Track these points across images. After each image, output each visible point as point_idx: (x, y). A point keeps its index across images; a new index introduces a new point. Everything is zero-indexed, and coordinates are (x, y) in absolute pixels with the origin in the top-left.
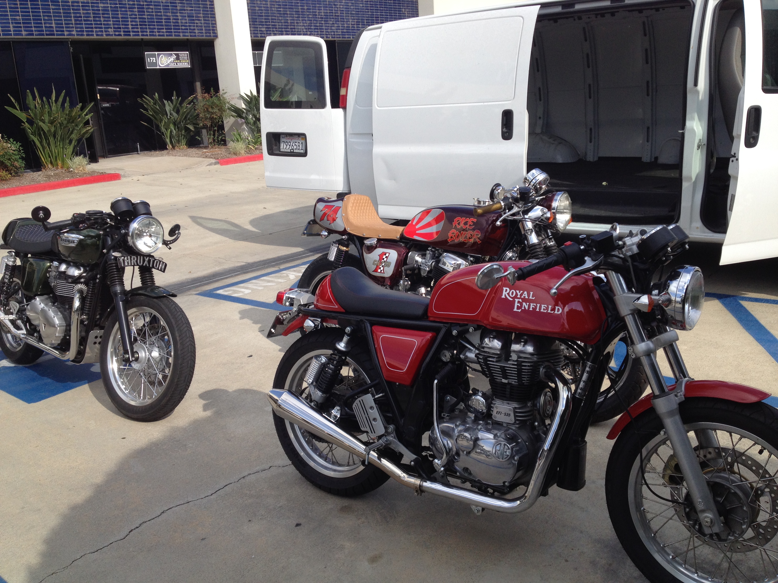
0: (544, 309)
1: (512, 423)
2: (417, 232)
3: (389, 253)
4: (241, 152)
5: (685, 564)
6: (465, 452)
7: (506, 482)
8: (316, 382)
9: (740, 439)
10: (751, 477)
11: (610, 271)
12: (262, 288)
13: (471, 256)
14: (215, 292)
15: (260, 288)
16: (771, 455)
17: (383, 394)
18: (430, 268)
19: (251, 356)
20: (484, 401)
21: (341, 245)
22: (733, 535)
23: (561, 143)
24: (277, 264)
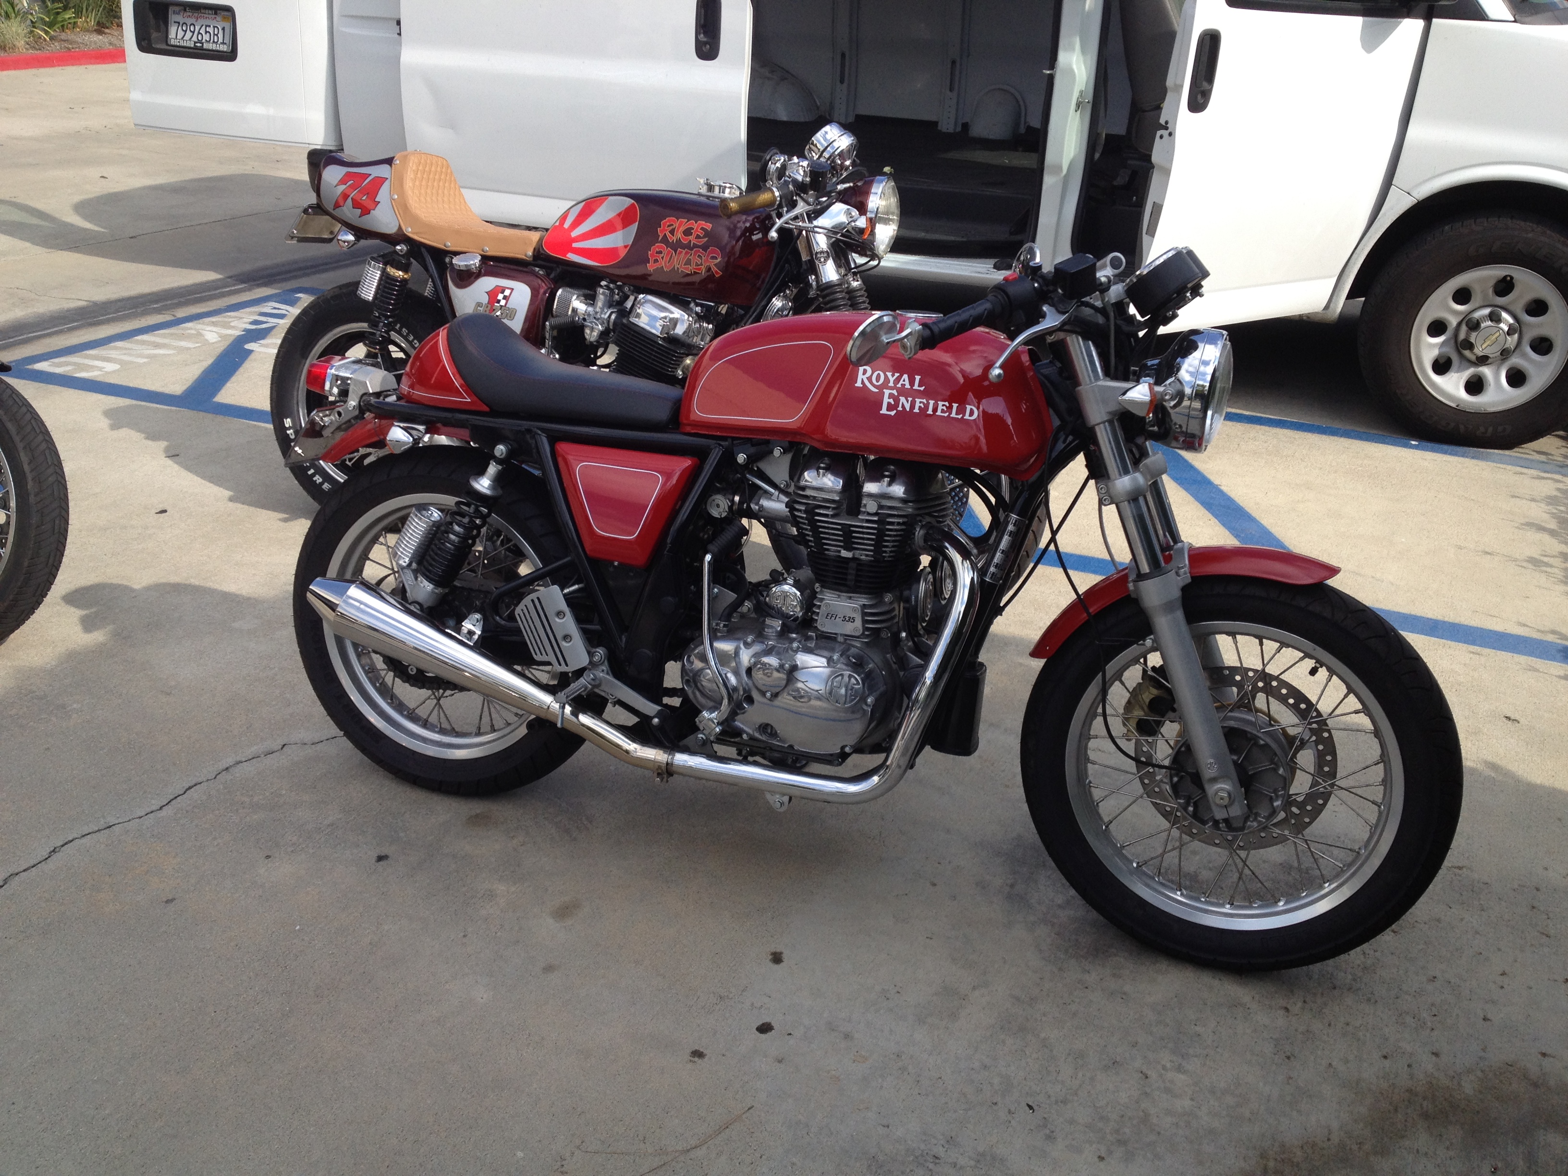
0: (943, 411)
1: (857, 634)
2: (575, 245)
3: (512, 289)
4: (16, 43)
5: (1159, 876)
6: (768, 694)
7: (846, 746)
8: (419, 563)
9: (1279, 650)
10: (1286, 717)
11: (1074, 336)
12: (145, 360)
13: (697, 305)
14: (30, 367)
15: (141, 361)
16: (1332, 676)
17: (581, 586)
18: (606, 325)
19: (164, 511)
20: (798, 593)
21: (392, 266)
22: (1255, 819)
23: (786, 79)
24: (166, 308)
